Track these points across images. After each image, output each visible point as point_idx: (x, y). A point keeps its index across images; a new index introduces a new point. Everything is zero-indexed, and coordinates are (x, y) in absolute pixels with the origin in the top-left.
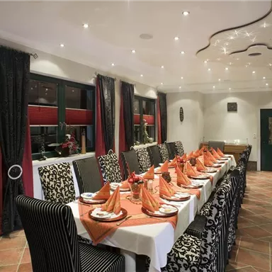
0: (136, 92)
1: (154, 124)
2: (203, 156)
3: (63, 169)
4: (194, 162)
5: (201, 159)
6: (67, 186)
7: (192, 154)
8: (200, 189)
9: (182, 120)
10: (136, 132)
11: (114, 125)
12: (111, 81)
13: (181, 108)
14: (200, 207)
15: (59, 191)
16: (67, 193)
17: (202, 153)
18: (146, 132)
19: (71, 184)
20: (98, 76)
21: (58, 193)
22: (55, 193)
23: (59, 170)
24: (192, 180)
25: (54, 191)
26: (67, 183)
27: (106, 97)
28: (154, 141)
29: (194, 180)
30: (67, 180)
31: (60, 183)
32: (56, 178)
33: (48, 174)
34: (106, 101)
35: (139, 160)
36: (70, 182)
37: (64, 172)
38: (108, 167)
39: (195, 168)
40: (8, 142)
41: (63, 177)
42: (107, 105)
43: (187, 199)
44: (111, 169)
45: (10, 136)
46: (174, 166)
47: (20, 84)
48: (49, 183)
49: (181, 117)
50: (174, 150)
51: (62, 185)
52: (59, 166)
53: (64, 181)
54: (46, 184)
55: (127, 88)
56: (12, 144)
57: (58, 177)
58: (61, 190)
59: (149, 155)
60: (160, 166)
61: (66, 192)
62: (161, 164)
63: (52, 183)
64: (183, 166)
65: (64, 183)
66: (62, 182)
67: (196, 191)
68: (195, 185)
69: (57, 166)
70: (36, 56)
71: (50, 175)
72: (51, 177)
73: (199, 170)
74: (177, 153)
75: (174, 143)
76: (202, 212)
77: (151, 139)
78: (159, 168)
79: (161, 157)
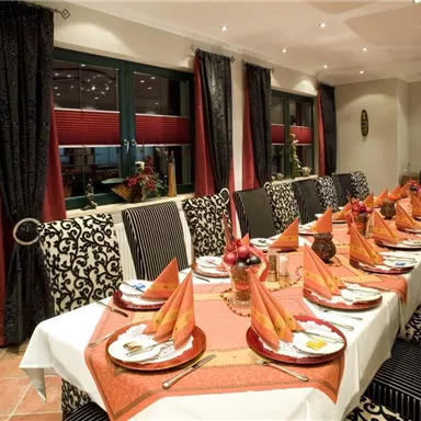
0: (274, 83)
1: (312, 142)
2: (409, 199)
3: (95, 227)
4: (389, 211)
5: (405, 205)
6: (102, 262)
7: (385, 194)
8: (407, 276)
9: (365, 133)
10: (278, 158)
11: (230, 143)
12: (224, 62)
13: (364, 111)
14: (405, 319)
15: (82, 274)
16: (103, 278)
17: (408, 192)
18: (295, 156)
19: (113, 258)
20: (198, 52)
21: (79, 278)
22: (73, 278)
23: (84, 229)
24: (384, 253)
25: (70, 275)
26: (102, 256)
27: (213, 90)
28: (312, 173)
29: (391, 253)
30: (104, 249)
31: (86, 257)
32: (75, 247)
33: (56, 238)
34: (213, 99)
35: (274, 208)
36: (110, 255)
37: (98, 235)
38: (203, 222)
39: (392, 224)
40: (11, 176)
41: (94, 244)
42: (215, 106)
43: (371, 305)
44: (210, 225)
45: (14, 164)
46: (345, 220)
47: (34, 64)
48: (57, 258)
49: (363, 128)
50: (349, 188)
51: (91, 261)
52: (85, 222)
53: (95, 253)
54: (51, 259)
55: (256, 76)
56: (19, 179)
57: (81, 243)
58: (87, 272)
59: (295, 197)
60: (316, 219)
61: (99, 277)
62: (318, 215)
63: (65, 258)
64: (366, 220)
65: (96, 257)
66: (91, 255)
67: (397, 281)
68: (393, 265)
69: (80, 222)
70: (66, 14)
71: (61, 240)
72: (63, 244)
73: (401, 229)
74: (354, 194)
75: (348, 176)
76: (412, 330)
77: (306, 169)
78: (312, 224)
79: (322, 201)
